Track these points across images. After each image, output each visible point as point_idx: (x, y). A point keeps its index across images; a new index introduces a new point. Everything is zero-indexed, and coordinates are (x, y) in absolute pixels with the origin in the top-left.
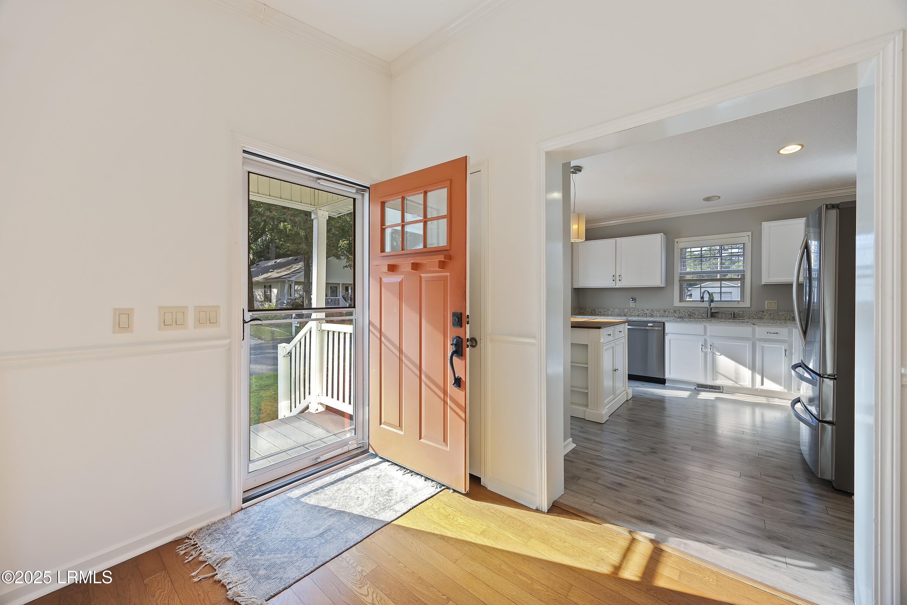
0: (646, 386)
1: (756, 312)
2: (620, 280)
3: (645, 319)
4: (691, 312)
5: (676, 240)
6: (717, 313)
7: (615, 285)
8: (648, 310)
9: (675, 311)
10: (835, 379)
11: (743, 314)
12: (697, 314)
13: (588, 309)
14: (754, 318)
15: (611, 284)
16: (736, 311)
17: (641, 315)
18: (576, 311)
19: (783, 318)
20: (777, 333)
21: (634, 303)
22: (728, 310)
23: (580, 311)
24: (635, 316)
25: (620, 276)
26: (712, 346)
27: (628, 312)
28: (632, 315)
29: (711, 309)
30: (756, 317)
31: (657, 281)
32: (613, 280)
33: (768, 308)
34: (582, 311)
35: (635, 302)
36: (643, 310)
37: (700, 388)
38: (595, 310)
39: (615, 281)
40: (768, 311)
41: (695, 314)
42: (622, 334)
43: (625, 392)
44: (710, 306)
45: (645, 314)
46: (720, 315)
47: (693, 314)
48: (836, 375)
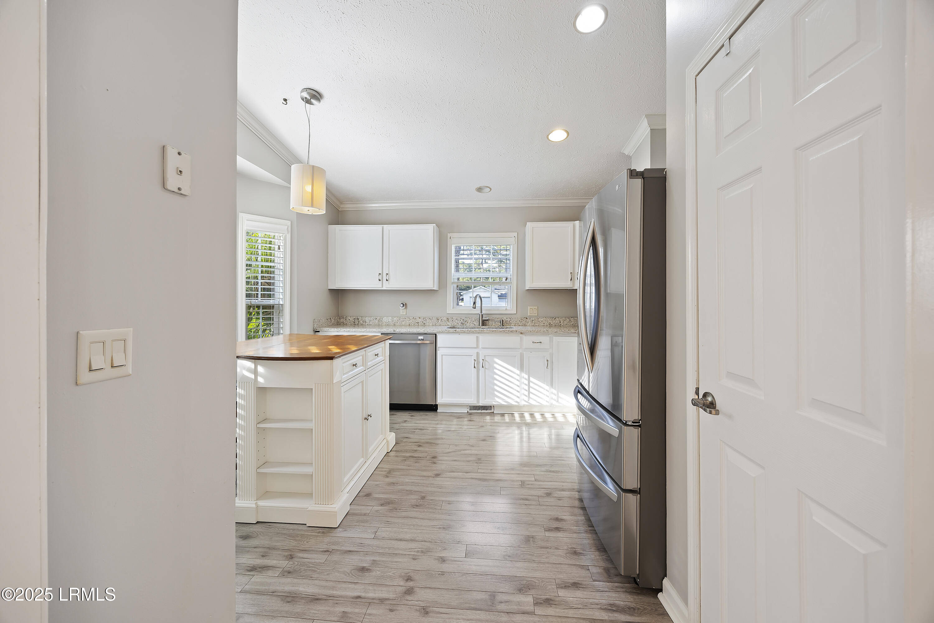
0: (415, 419)
1: (521, 319)
2: (387, 280)
3: (415, 330)
4: (463, 320)
5: (449, 235)
6: (487, 320)
7: (381, 287)
8: (420, 318)
9: (448, 319)
10: (639, 426)
11: (510, 322)
12: (469, 321)
13: (349, 317)
14: (519, 326)
15: (376, 285)
16: (504, 318)
17: (413, 324)
18: (333, 321)
19: (542, 325)
20: (541, 342)
21: (405, 310)
22: (498, 316)
23: (339, 320)
24: (405, 326)
25: (387, 274)
26: (484, 360)
27: (397, 320)
28: (403, 325)
29: (482, 317)
30: (521, 324)
31: (430, 283)
32: (379, 280)
33: (531, 315)
34: (342, 320)
35: (406, 308)
36: (415, 318)
37: (472, 411)
38: (358, 319)
39: (381, 281)
40: (531, 317)
41: (468, 322)
42: (380, 358)
43: (385, 441)
44: (482, 312)
45: (416, 323)
46: (490, 323)
47: (465, 322)
48: (640, 420)
